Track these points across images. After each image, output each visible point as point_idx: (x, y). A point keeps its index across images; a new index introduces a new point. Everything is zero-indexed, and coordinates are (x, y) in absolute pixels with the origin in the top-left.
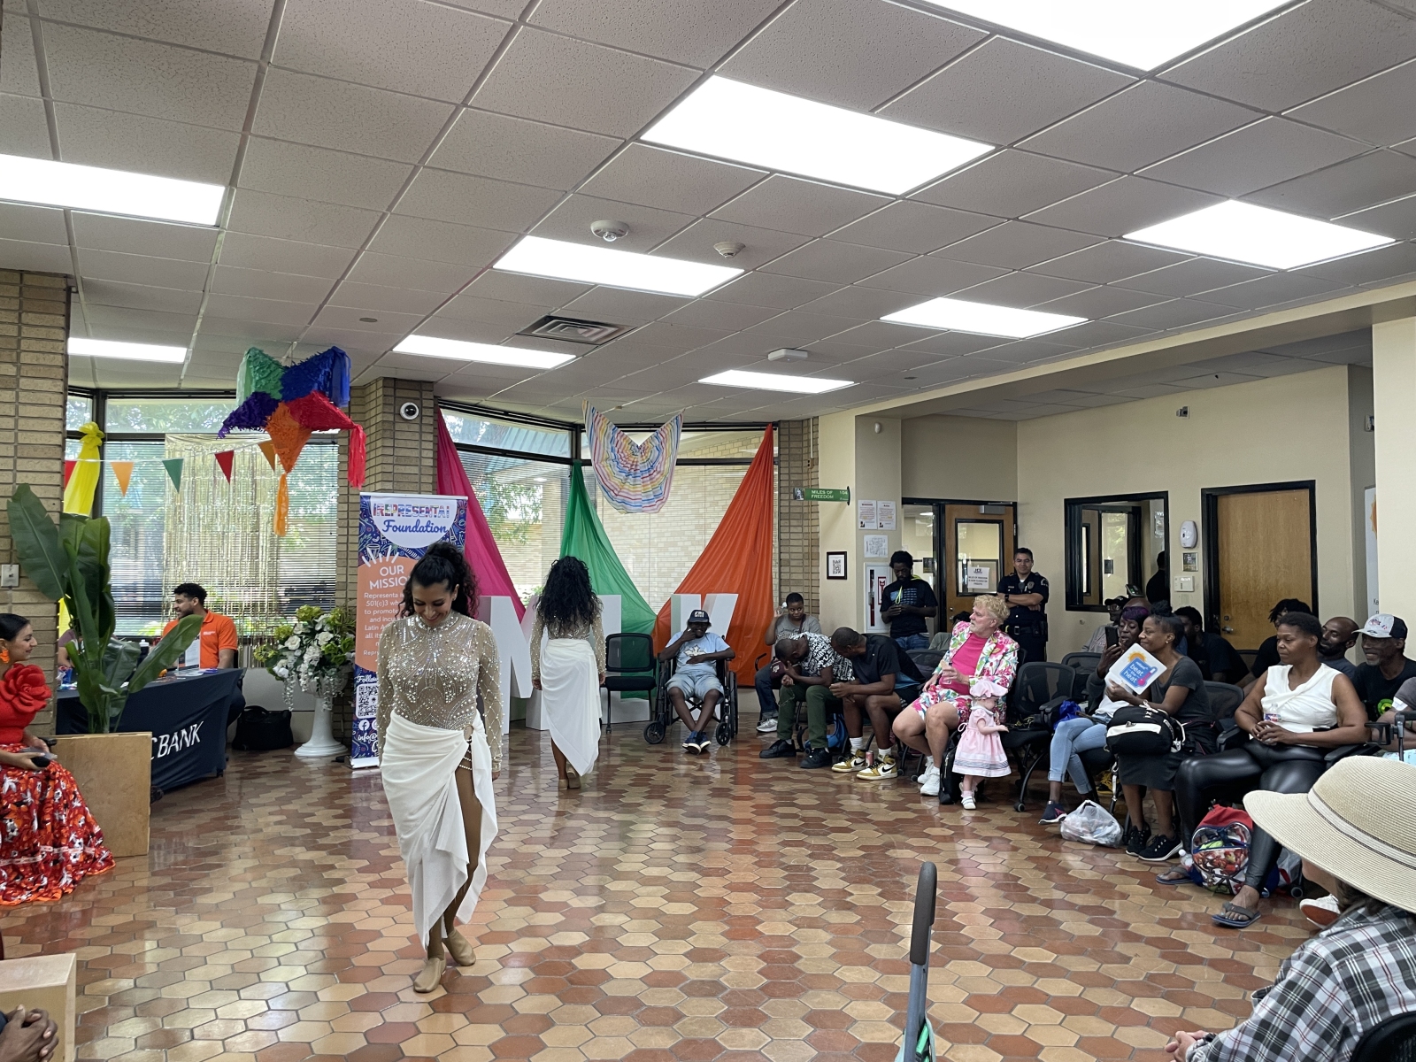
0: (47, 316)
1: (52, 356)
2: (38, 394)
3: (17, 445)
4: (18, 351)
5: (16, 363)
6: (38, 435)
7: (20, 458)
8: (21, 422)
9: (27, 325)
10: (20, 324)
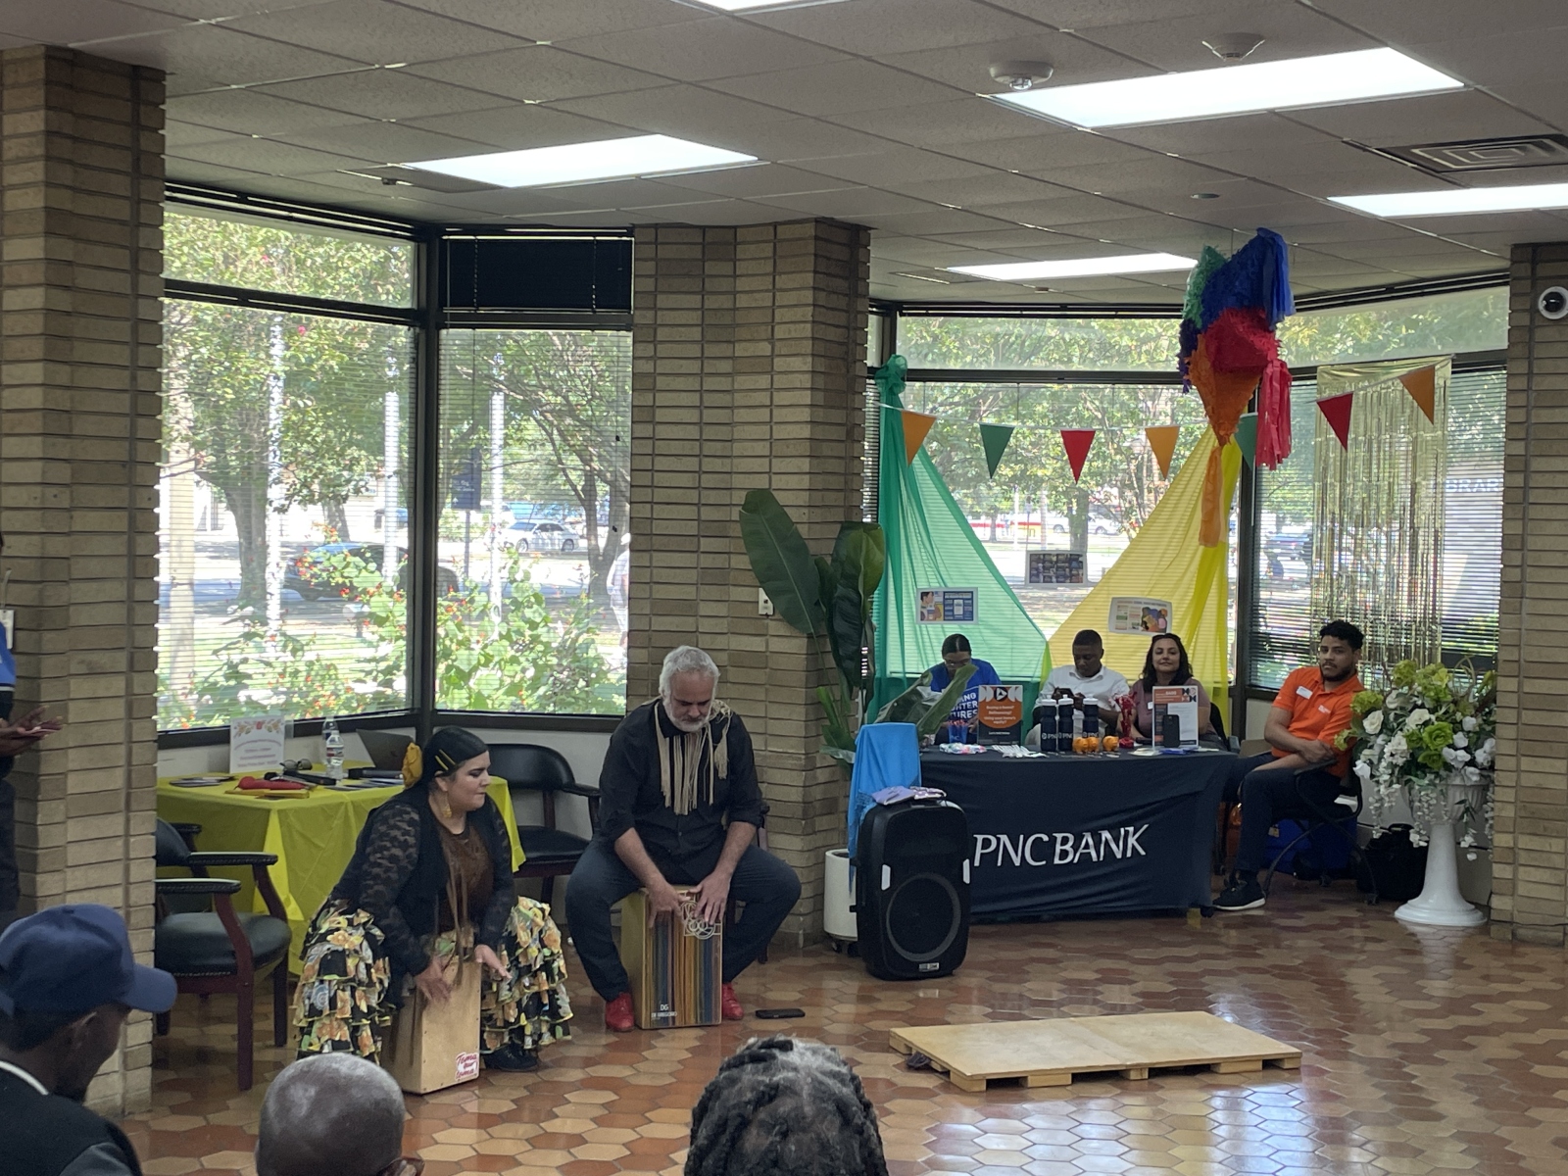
0: (798, 275)
1: (802, 325)
2: (790, 376)
3: (771, 440)
4: (772, 324)
5: (772, 340)
6: (790, 427)
7: (776, 457)
8: (776, 412)
9: (782, 290)
10: (774, 290)
